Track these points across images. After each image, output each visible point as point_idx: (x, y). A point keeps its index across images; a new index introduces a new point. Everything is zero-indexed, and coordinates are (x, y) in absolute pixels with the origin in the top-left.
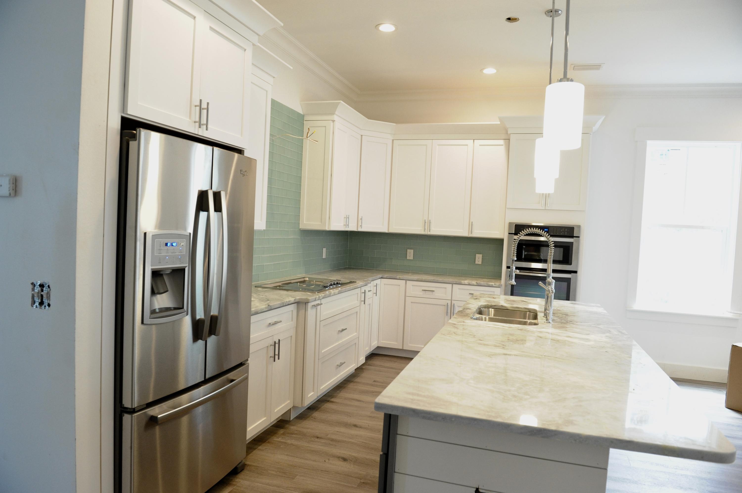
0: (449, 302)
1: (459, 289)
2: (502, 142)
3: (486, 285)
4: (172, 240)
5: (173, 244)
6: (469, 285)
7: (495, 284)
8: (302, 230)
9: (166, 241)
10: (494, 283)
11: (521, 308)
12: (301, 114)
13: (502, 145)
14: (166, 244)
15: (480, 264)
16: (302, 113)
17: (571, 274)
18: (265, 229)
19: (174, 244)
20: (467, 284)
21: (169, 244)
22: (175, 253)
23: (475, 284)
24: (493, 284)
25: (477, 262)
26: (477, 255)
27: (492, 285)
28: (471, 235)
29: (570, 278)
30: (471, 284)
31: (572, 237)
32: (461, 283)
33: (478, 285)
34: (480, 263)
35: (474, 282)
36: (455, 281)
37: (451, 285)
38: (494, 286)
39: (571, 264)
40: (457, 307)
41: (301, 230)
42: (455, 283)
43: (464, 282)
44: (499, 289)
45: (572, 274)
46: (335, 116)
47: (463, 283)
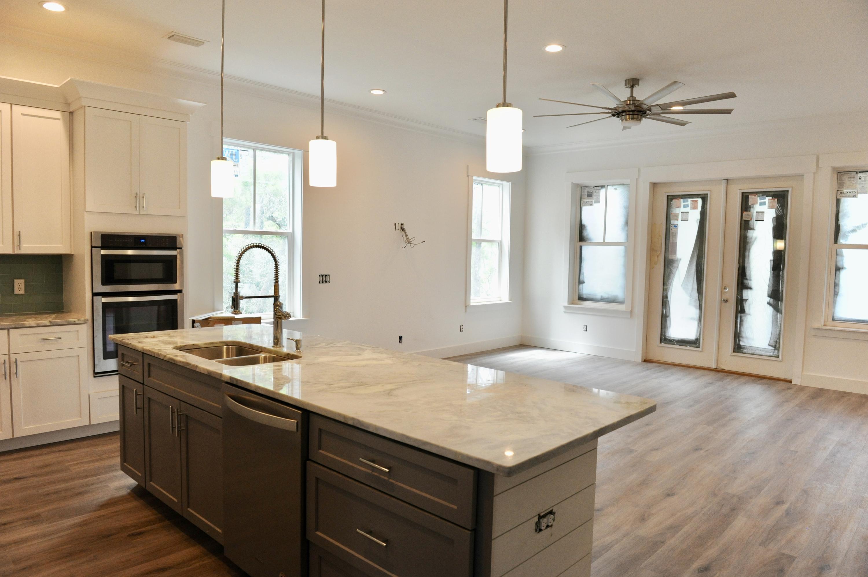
0: (6, 358)
1: (21, 335)
2: (58, 115)
3: (65, 323)
6: (38, 326)
10: (77, 319)
11: (216, 343)
13: (59, 119)
15: (22, 294)
20: (35, 325)
23: (48, 324)
25: (16, 292)
26: (16, 281)
27: (75, 322)
28: (17, 252)
29: (177, 299)
30: (42, 325)
31: (175, 248)
32: (24, 326)
33: (52, 324)
34: (22, 292)
35: (46, 322)
36: (13, 324)
37: (6, 331)
39: (176, 282)
40: (20, 362)
42: (13, 327)
43: (30, 324)
44: (85, 326)
45: (178, 294)
47: (28, 326)
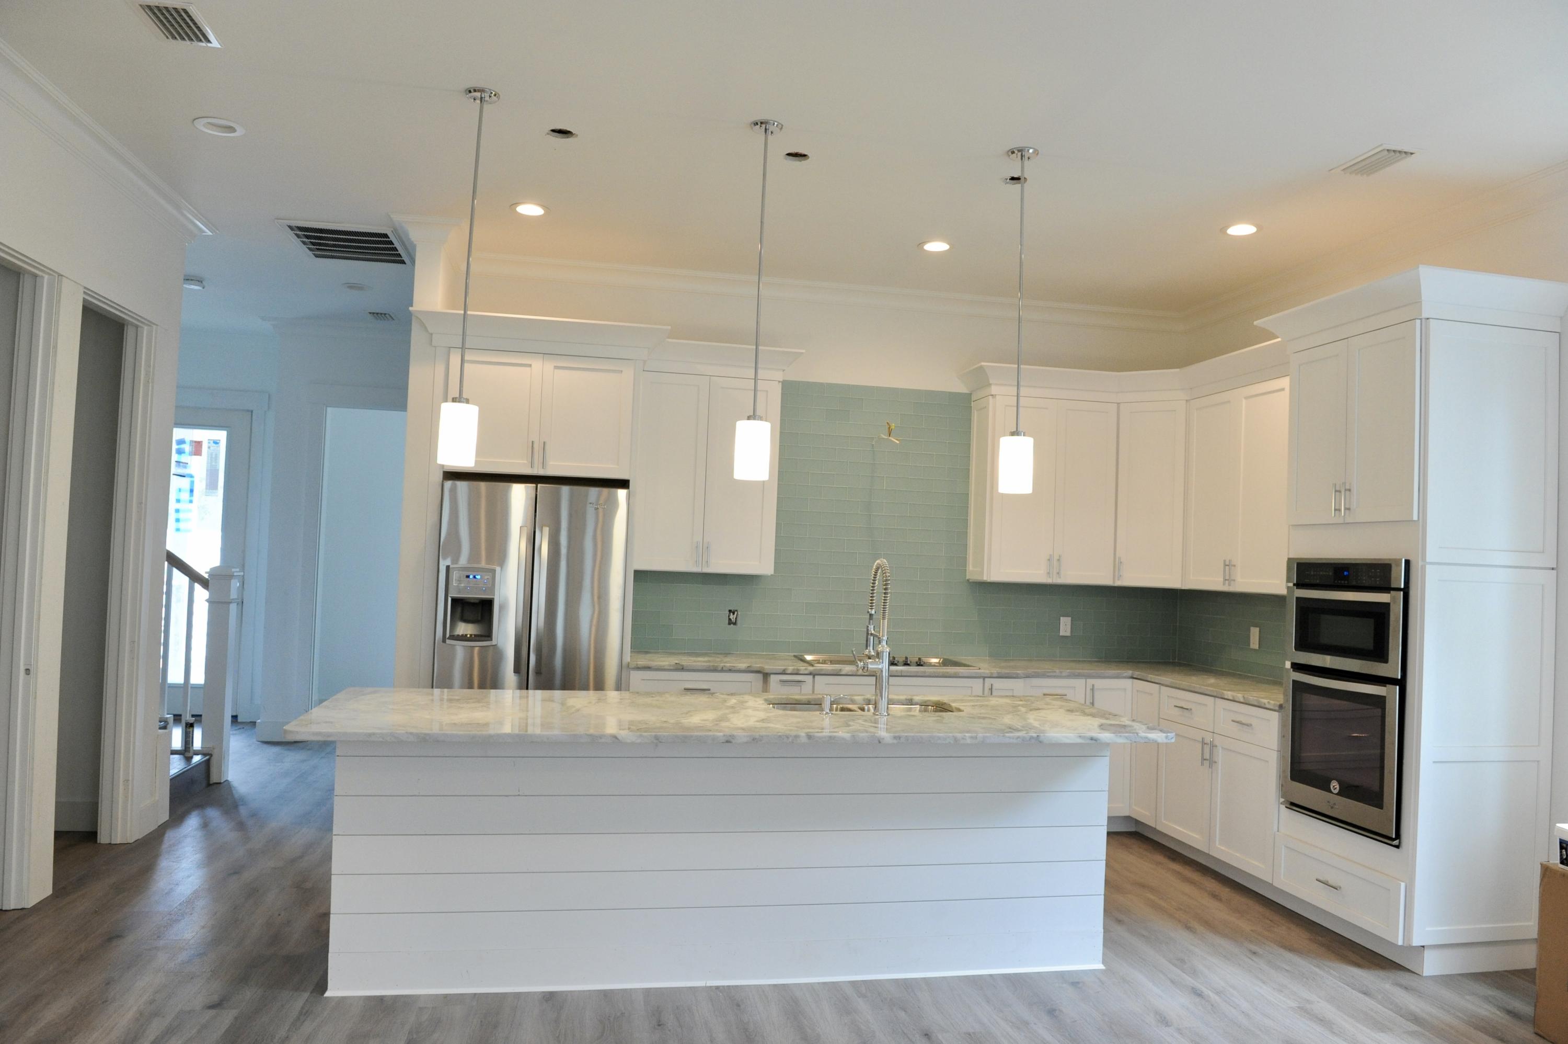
0: (1208, 737)
1: (1224, 709)
3: (1256, 703)
4: (475, 574)
5: (476, 577)
7: (1269, 702)
8: (973, 582)
9: (467, 574)
12: (966, 394)
14: (468, 577)
16: (968, 392)
17: (1385, 686)
18: (773, 573)
19: (478, 577)
20: (1231, 698)
21: (471, 577)
22: (478, 585)
23: (1242, 700)
24: (1266, 701)
27: (1265, 704)
29: (1385, 697)
30: (1236, 699)
31: (1388, 590)
32: (1224, 697)
34: (1257, 646)
35: (1240, 696)
36: (1216, 691)
38: (1267, 706)
39: (1386, 661)
40: (1220, 748)
41: (970, 581)
42: (1216, 695)
43: (1227, 695)
44: (1276, 714)
45: (1387, 685)
46: (993, 387)
47: (1226, 697)
